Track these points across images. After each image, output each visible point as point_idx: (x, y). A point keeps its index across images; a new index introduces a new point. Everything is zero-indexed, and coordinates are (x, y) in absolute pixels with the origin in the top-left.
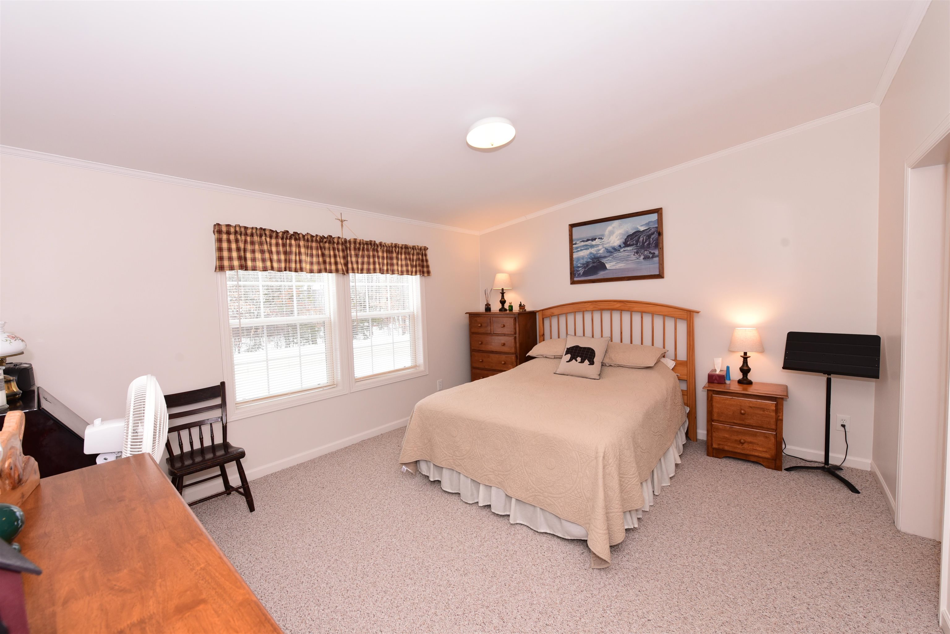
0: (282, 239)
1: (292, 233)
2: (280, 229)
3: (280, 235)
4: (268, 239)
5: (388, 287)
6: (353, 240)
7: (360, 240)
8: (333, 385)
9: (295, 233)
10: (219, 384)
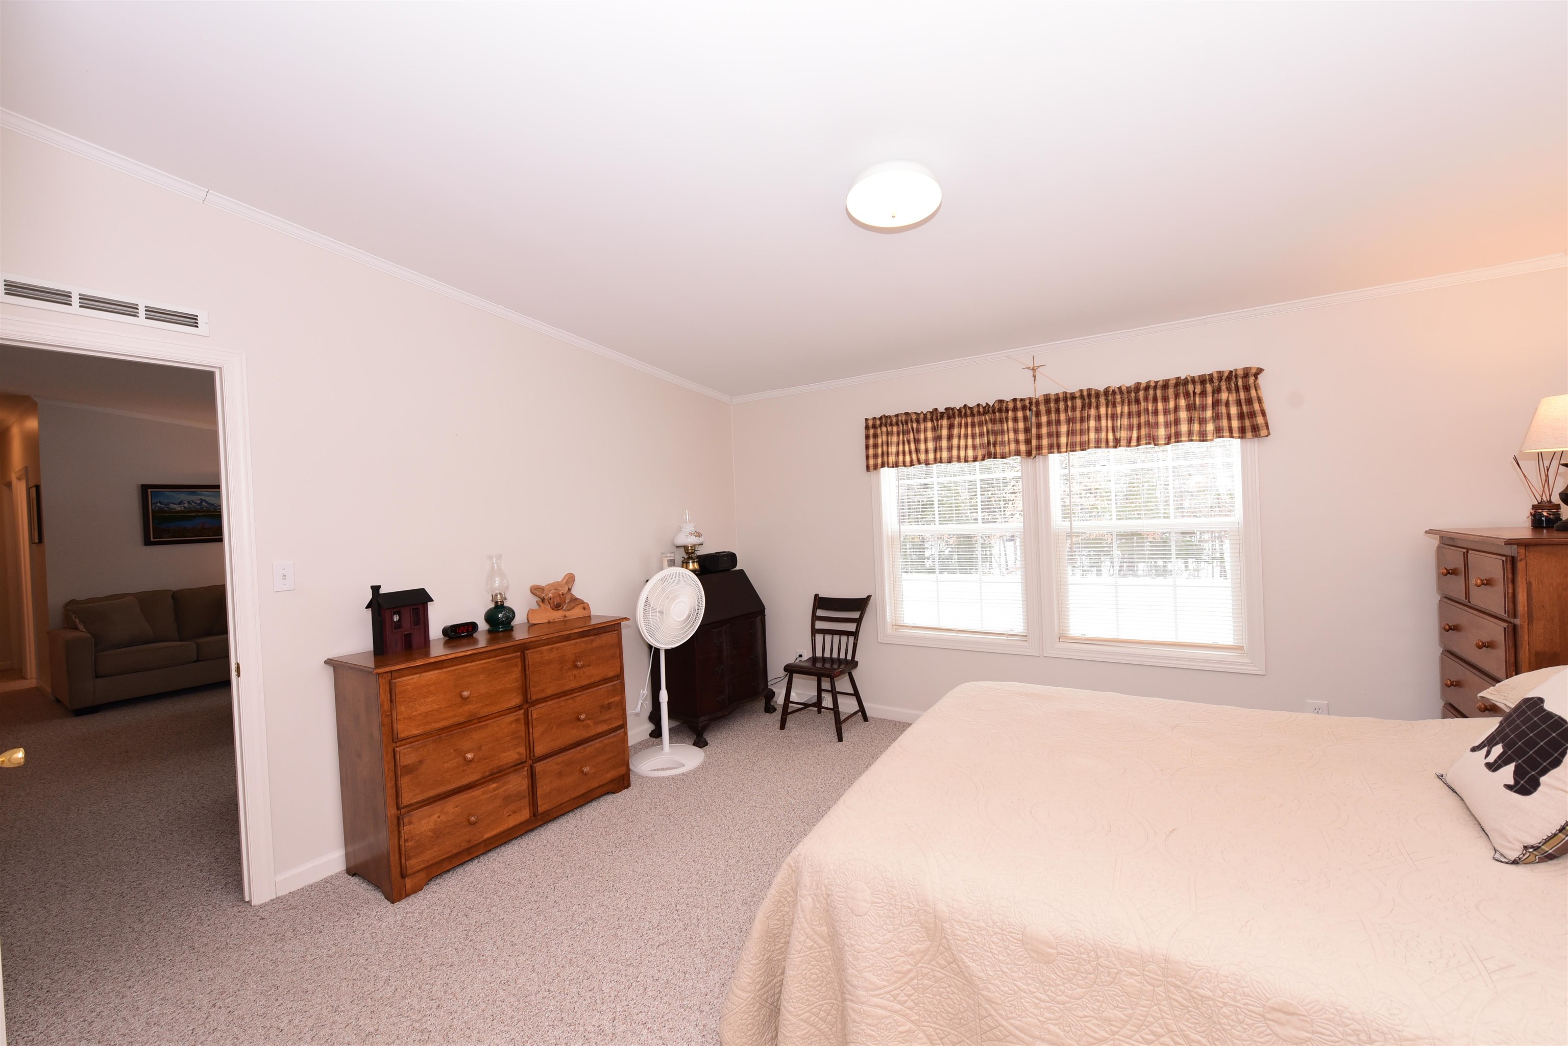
0: (932, 420)
1: (943, 411)
2: (927, 408)
3: (929, 416)
4: (915, 425)
5: (1170, 470)
6: (1043, 398)
7: (1057, 394)
8: (1024, 637)
9: (947, 409)
10: (865, 597)
